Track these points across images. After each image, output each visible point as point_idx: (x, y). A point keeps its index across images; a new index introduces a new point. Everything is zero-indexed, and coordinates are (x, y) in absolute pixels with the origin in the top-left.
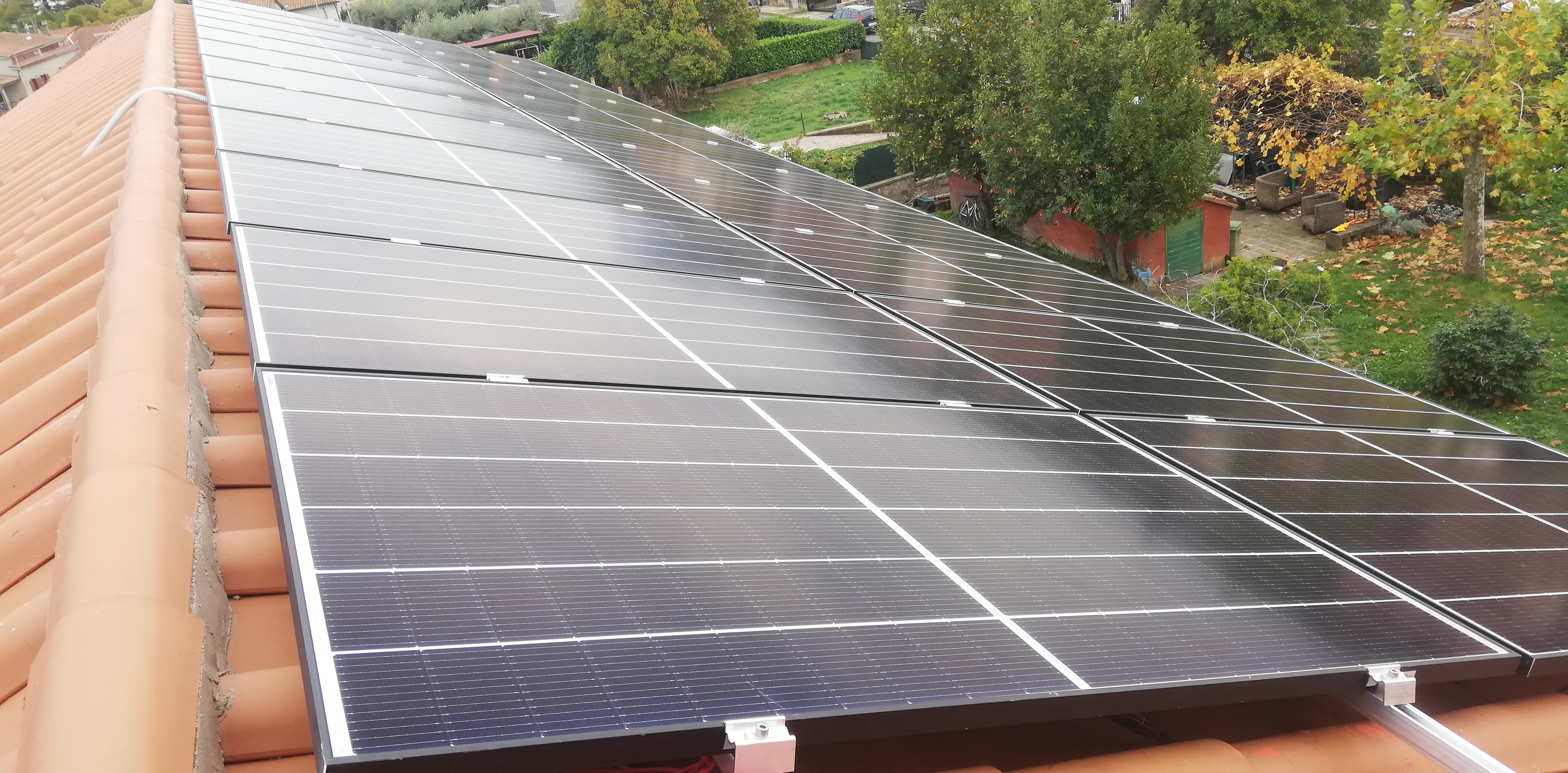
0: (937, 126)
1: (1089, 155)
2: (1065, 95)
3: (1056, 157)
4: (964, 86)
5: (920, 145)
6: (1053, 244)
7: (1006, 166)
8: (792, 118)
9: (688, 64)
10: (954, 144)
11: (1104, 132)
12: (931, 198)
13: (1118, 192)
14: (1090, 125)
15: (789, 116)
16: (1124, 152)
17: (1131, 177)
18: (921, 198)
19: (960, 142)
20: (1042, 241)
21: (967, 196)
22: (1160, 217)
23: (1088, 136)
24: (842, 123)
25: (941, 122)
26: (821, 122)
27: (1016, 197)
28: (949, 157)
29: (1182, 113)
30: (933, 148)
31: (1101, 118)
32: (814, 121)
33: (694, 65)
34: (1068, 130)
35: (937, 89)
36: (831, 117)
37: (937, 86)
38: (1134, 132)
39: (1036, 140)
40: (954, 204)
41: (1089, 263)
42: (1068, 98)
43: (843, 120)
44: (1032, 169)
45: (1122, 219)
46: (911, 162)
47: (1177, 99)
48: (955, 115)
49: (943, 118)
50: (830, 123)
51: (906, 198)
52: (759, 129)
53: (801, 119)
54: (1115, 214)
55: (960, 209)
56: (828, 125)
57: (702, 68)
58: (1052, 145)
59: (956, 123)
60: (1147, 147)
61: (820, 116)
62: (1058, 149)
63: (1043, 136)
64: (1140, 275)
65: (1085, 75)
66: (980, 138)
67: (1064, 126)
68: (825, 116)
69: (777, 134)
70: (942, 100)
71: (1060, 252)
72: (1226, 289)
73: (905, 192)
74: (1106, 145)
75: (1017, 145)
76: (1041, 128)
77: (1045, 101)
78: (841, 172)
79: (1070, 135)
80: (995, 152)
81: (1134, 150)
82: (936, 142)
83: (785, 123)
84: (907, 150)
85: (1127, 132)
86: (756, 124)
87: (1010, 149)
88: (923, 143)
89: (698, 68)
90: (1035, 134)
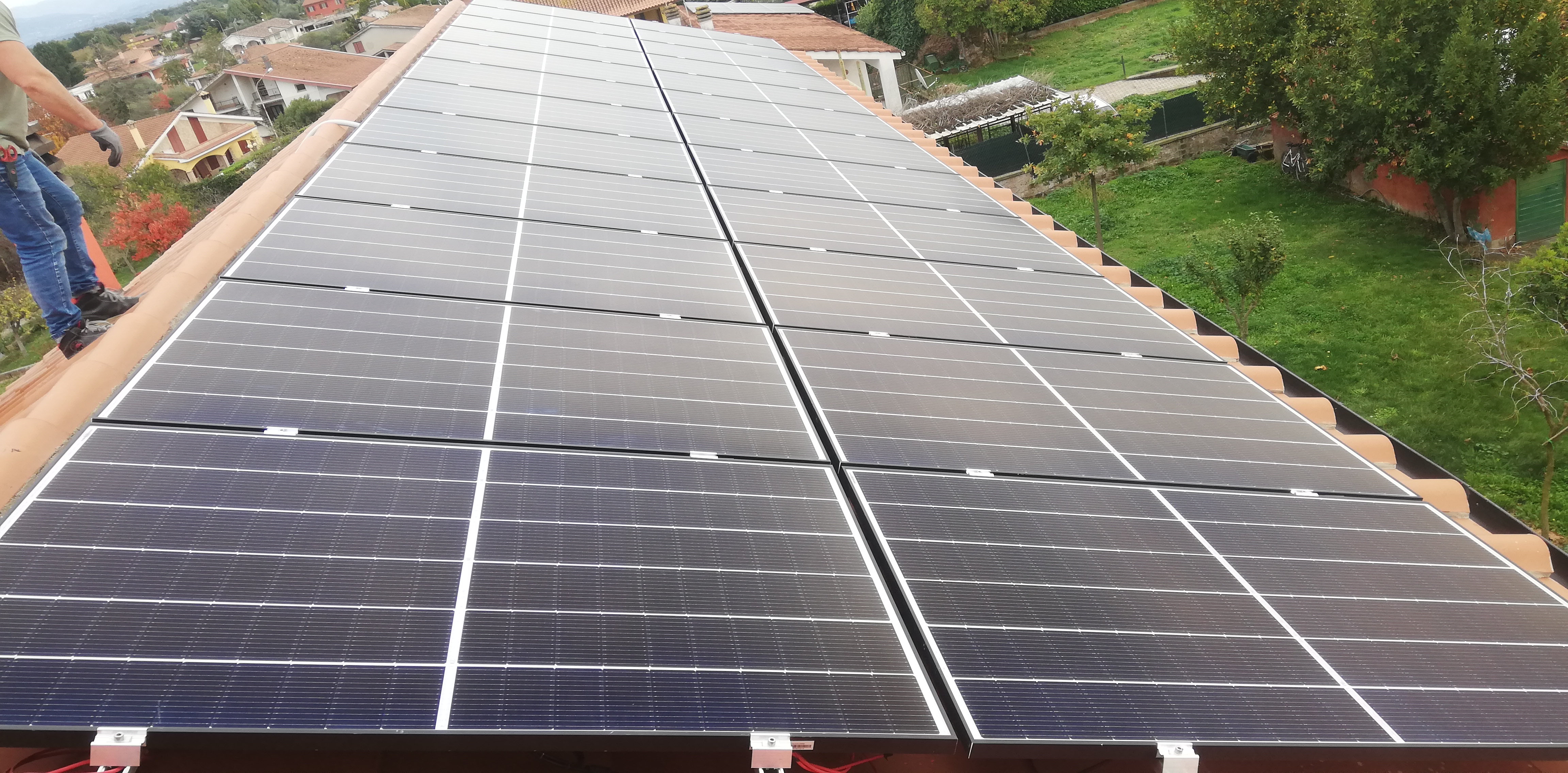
0: (1251, 71)
1: (1417, 102)
2: (1391, 36)
3: (1379, 104)
4: (1287, 26)
5: (1232, 92)
6: (1384, 199)
7: (1323, 115)
8: (1115, 61)
9: (1006, 9)
10: (1272, 90)
11: (1435, 76)
12: (1252, 147)
13: (1451, 144)
14: (1420, 69)
15: (1112, 59)
16: (1457, 99)
17: (1468, 127)
18: (1241, 146)
19: (1277, 88)
20: (1373, 195)
21: (1289, 145)
22: (1502, 172)
23: (1416, 81)
24: (1168, 64)
25: (1256, 66)
26: (1145, 64)
27: (1333, 148)
28: (1267, 103)
29: (1536, 53)
30: (1246, 95)
31: (1433, 62)
32: (1137, 63)
33: (1013, 10)
34: (1393, 75)
35: (1253, 31)
36: (1156, 58)
37: (1253, 27)
38: (1470, 76)
39: (1358, 85)
40: (1277, 153)
41: (1424, 221)
42: (1395, 39)
43: (1170, 61)
44: (1350, 118)
45: (1456, 174)
46: (1221, 109)
47: (1528, 37)
48: (1275, 57)
49: (1258, 62)
50: (1155, 64)
51: (1225, 146)
52: (1076, 75)
53: (1123, 62)
54: (1447, 168)
55: (1282, 158)
56: (1153, 67)
57: (1020, 14)
58: (1374, 91)
59: (1273, 68)
60: (1486, 93)
61: (1145, 57)
62: (1381, 96)
63: (1364, 80)
64: (1477, 236)
65: (1416, 14)
66: (1293, 85)
67: (1388, 70)
68: (1150, 57)
69: (1095, 79)
70: (1259, 42)
71: (1392, 208)
72: (1550, 260)
73: (1224, 140)
74: (1436, 92)
75: (1333, 92)
76: (1364, 72)
77: (1369, 42)
78: (1135, 124)
79: (1396, 80)
80: (1310, 99)
81: (1470, 97)
82: (1251, 86)
83: (1104, 68)
84: (1216, 98)
85: (1462, 77)
86: (1075, 68)
87: (1327, 96)
88: (1235, 89)
89: (1016, 14)
90: (1355, 79)
